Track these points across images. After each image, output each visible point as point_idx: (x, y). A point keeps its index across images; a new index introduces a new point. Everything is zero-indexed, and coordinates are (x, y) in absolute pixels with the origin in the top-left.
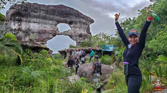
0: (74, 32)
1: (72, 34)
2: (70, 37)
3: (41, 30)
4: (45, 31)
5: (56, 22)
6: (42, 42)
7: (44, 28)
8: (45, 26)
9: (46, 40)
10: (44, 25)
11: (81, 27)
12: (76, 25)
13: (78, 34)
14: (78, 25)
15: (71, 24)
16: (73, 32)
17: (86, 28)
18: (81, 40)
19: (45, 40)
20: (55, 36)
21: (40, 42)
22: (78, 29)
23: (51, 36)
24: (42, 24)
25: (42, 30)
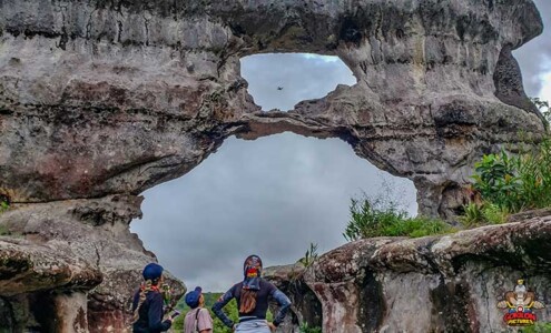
0: (385, 101)
1: (364, 113)
2: (353, 141)
3: (80, 86)
4: (119, 94)
5: (227, 33)
6: (85, 204)
7: (109, 77)
8: (126, 63)
9: (132, 179)
10: (116, 55)
11: (446, 60)
12: (399, 44)
13: (421, 108)
14: (418, 41)
15: (357, 40)
16: (373, 99)
17: (483, 70)
18: (460, 164)
19: (115, 183)
20: (210, 138)
21: (72, 205)
22: (417, 73)
23: (176, 142)
24: (104, 44)
25: (87, 91)
